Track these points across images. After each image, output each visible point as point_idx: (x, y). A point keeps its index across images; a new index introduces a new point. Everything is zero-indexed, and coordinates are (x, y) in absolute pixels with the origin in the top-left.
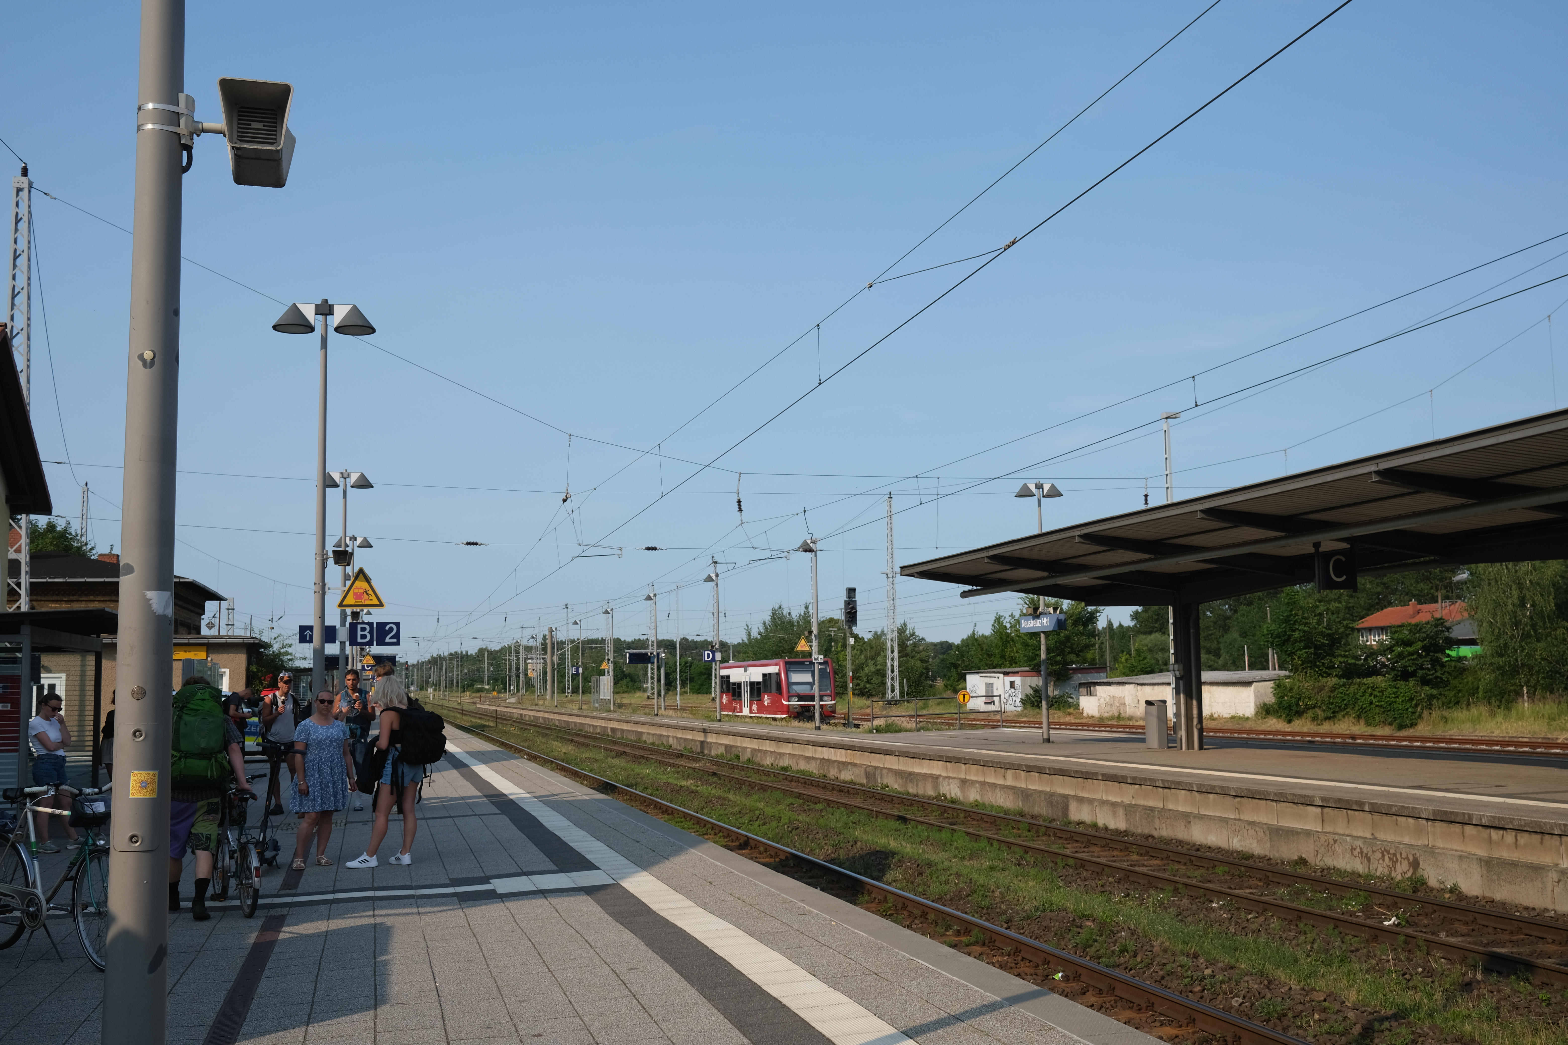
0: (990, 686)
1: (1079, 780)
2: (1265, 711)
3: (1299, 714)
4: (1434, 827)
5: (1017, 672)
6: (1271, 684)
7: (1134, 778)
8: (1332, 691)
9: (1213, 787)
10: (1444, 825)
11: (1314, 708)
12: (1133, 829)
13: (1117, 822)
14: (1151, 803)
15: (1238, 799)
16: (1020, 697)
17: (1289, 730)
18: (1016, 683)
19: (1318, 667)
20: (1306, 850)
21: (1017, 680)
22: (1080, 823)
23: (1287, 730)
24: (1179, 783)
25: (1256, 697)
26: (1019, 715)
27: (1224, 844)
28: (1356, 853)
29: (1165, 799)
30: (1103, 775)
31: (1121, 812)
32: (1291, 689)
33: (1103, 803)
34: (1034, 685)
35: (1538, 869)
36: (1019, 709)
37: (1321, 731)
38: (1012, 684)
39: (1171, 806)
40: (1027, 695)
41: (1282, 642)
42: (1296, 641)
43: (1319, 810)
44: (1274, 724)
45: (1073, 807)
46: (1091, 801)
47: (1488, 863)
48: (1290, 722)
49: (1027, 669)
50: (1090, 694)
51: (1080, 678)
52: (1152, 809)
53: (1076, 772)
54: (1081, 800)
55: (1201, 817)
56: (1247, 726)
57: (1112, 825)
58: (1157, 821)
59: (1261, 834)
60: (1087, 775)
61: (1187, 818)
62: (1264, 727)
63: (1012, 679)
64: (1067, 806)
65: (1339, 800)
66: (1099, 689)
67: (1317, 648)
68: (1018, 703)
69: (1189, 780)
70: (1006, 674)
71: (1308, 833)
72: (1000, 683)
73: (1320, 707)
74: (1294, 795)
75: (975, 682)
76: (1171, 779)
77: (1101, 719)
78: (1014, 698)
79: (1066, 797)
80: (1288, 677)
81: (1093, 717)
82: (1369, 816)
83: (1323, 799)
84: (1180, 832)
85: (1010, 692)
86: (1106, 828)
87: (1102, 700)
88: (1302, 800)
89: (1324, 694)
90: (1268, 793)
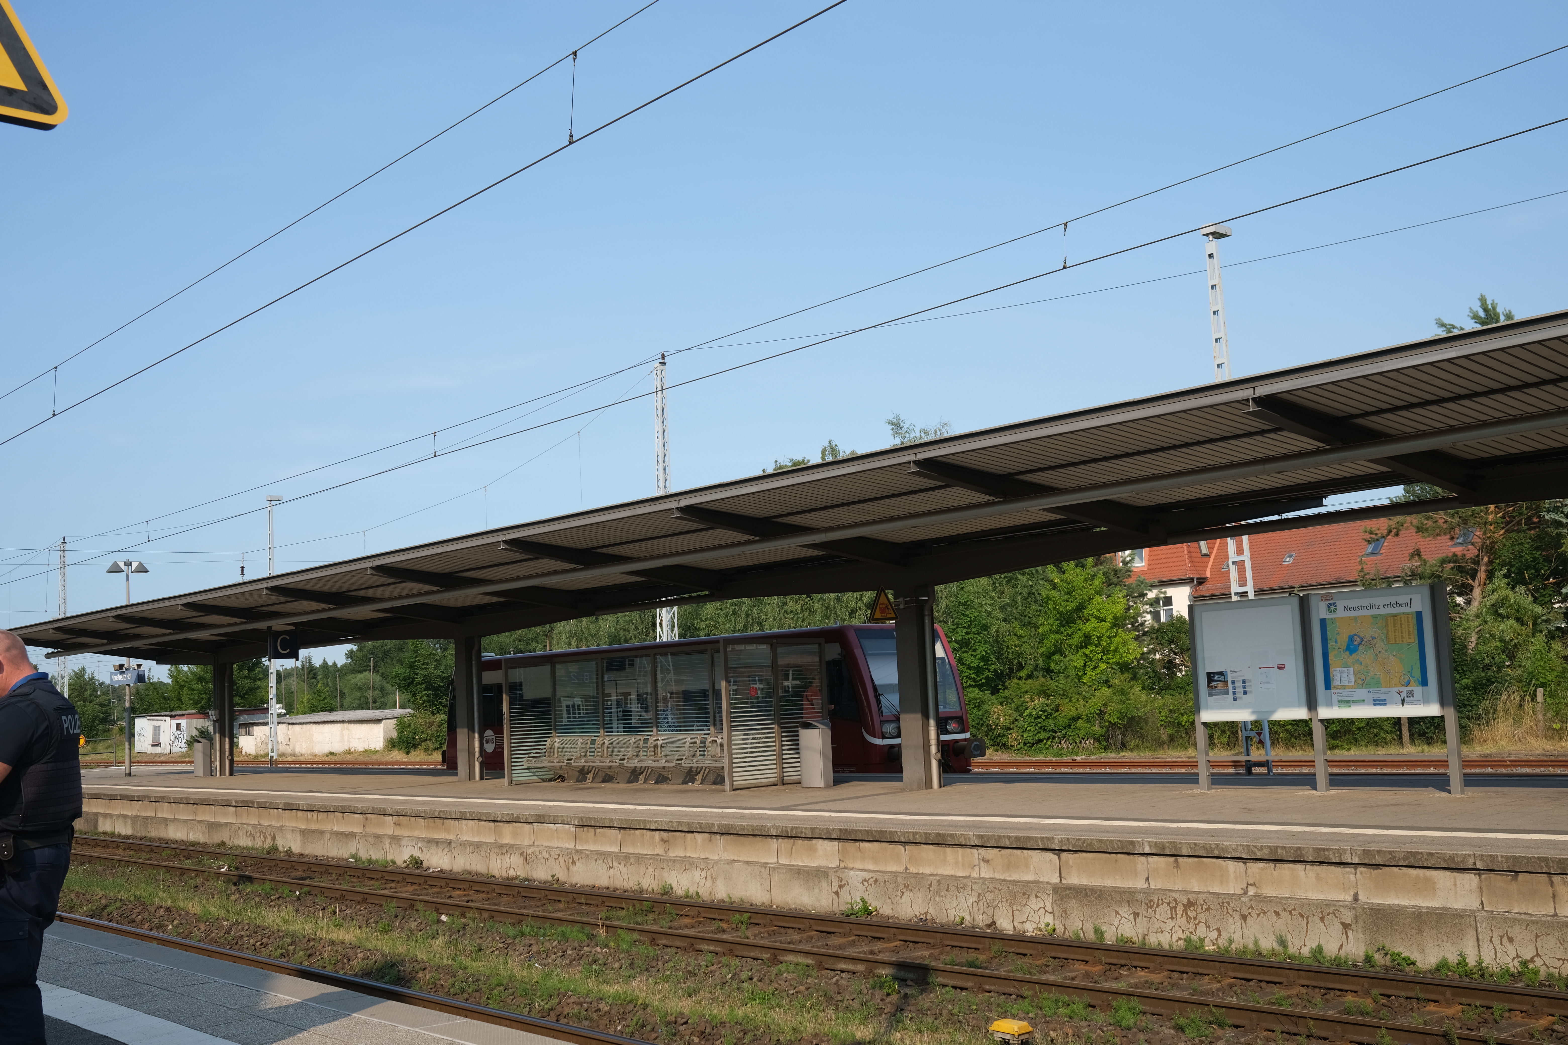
0: (156, 730)
1: (107, 801)
2: (392, 744)
3: (415, 747)
4: (285, 813)
5: (183, 715)
6: (394, 721)
7: (138, 797)
8: (439, 726)
9: (182, 799)
10: (289, 811)
11: (426, 740)
12: (136, 834)
13: (124, 829)
14: (148, 814)
15: (195, 806)
16: (185, 738)
17: (406, 760)
18: (182, 725)
19: (436, 705)
20: (223, 836)
21: (183, 722)
22: (104, 833)
23: (404, 760)
24: (163, 798)
25: (385, 732)
26: (183, 755)
27: (185, 838)
28: (248, 835)
29: (156, 810)
30: (121, 796)
31: (129, 822)
32: (410, 725)
33: (119, 816)
34: (199, 727)
35: (322, 832)
36: (184, 750)
37: (430, 760)
38: (178, 727)
39: (159, 815)
40: (192, 737)
41: (407, 684)
42: (418, 683)
43: (234, 809)
44: (397, 755)
45: (101, 821)
46: (111, 816)
47: (303, 832)
48: (408, 753)
49: (193, 711)
50: (248, 734)
51: (244, 719)
52: (147, 818)
53: (104, 795)
54: (105, 815)
55: (174, 820)
56: (375, 758)
57: (124, 832)
58: (149, 826)
59: (204, 828)
60: (111, 797)
61: (166, 821)
62: (388, 758)
63: (178, 721)
64: (97, 821)
65: (243, 801)
66: (257, 730)
67: (435, 689)
68: (183, 745)
69: (169, 795)
70: (173, 717)
71: (227, 824)
72: (167, 725)
73: (430, 739)
74: (222, 800)
75: (143, 725)
76: (159, 795)
77: (256, 756)
78: (180, 740)
79: (96, 815)
80: (411, 715)
81: (250, 755)
82: (257, 810)
83: (236, 801)
84: (163, 834)
85: (176, 734)
86: (120, 835)
87: (258, 739)
88: (226, 803)
89: (434, 728)
90: (209, 800)
